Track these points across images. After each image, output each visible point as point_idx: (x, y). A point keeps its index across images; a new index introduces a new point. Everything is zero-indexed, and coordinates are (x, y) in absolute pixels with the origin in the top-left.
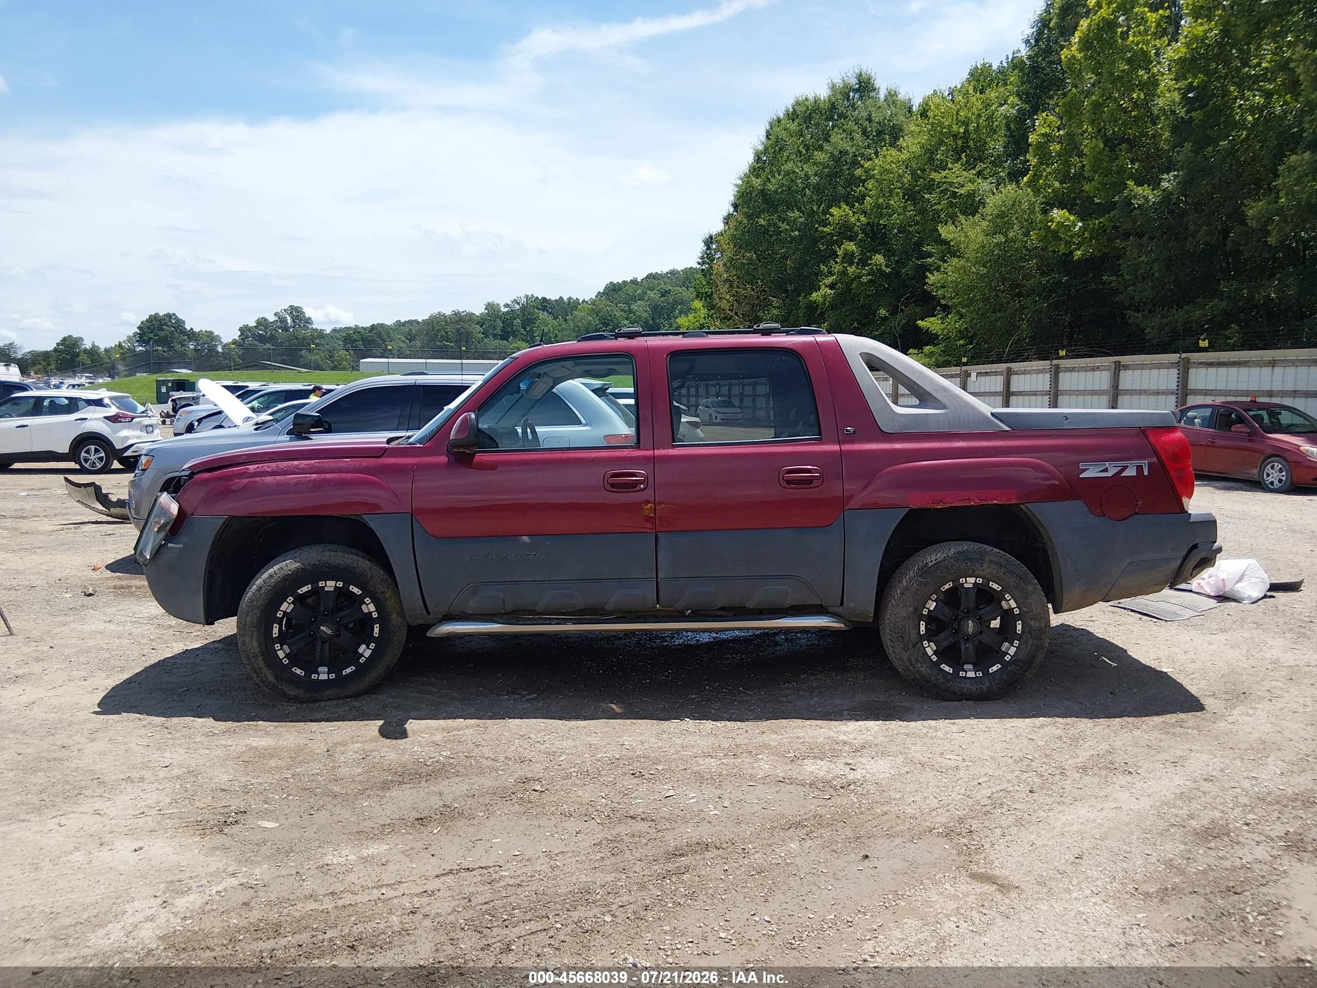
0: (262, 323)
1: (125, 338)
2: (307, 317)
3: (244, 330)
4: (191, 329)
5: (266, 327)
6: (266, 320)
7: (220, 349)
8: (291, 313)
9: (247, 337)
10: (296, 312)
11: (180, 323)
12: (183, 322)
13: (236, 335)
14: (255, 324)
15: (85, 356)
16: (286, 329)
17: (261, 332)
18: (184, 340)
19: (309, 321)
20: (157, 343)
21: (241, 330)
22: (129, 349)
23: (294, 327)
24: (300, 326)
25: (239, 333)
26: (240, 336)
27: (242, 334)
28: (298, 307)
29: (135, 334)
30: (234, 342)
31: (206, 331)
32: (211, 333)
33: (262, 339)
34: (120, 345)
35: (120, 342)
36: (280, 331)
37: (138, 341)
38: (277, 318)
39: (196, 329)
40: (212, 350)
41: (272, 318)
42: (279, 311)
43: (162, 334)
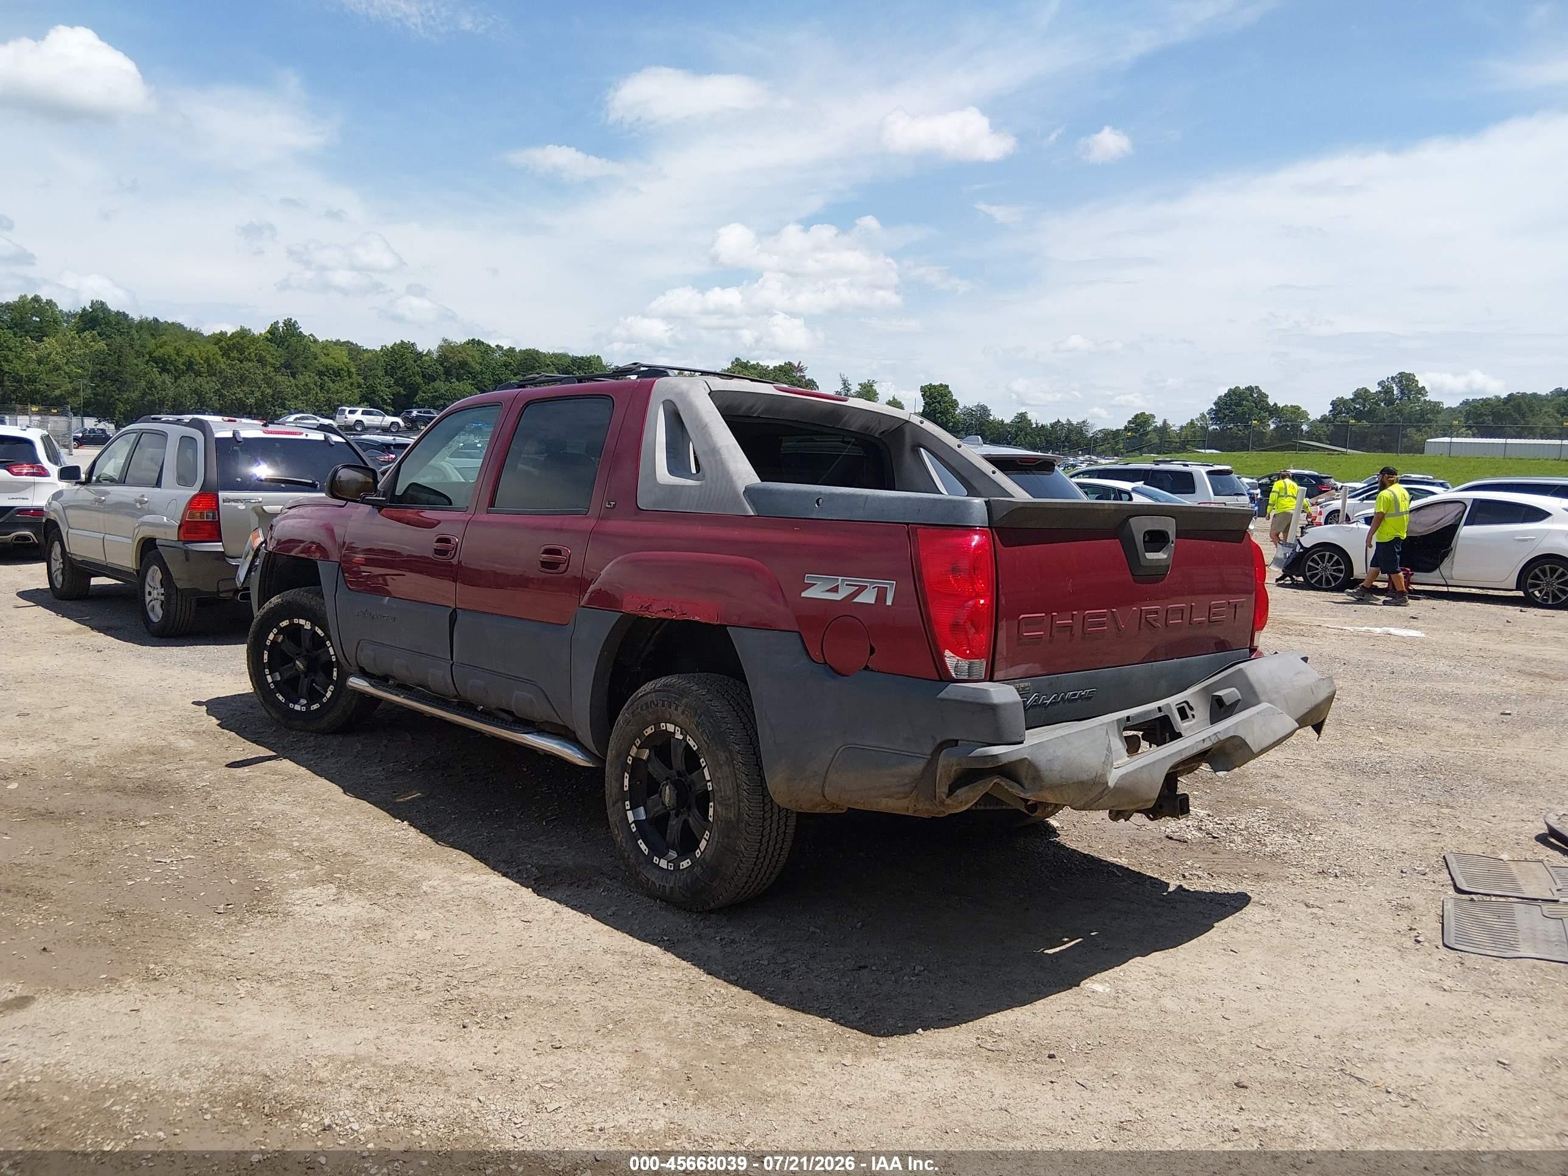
0: (1362, 395)
1: (1198, 416)
2: (1420, 386)
3: (1338, 405)
4: (1275, 404)
5: (1365, 400)
6: (1366, 391)
7: (1305, 427)
8: (1400, 381)
9: (1340, 412)
10: (1406, 381)
11: (1263, 397)
12: (1267, 396)
13: (1326, 410)
14: (1352, 397)
15: (1154, 435)
16: (1390, 402)
17: (1358, 406)
18: (1265, 418)
19: (1422, 391)
20: (1232, 420)
21: (1333, 404)
22: (1202, 428)
23: (1401, 399)
24: (1409, 399)
25: (1330, 408)
26: (1331, 411)
27: (1334, 408)
28: (1410, 374)
29: (1210, 411)
30: (1324, 419)
31: (1292, 406)
32: (1298, 408)
33: (1359, 415)
34: (1192, 423)
35: (1192, 420)
36: (1382, 404)
37: (1212, 418)
38: (1380, 389)
39: (1281, 405)
40: (1297, 428)
41: (1374, 388)
42: (1385, 379)
43: (1239, 410)
